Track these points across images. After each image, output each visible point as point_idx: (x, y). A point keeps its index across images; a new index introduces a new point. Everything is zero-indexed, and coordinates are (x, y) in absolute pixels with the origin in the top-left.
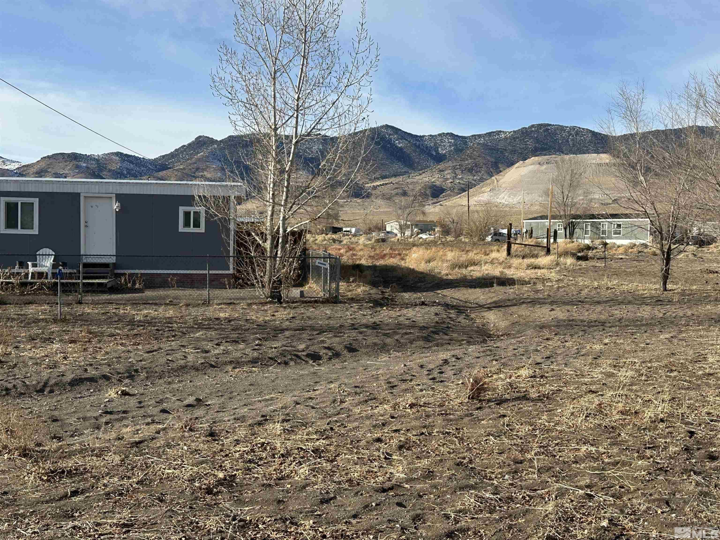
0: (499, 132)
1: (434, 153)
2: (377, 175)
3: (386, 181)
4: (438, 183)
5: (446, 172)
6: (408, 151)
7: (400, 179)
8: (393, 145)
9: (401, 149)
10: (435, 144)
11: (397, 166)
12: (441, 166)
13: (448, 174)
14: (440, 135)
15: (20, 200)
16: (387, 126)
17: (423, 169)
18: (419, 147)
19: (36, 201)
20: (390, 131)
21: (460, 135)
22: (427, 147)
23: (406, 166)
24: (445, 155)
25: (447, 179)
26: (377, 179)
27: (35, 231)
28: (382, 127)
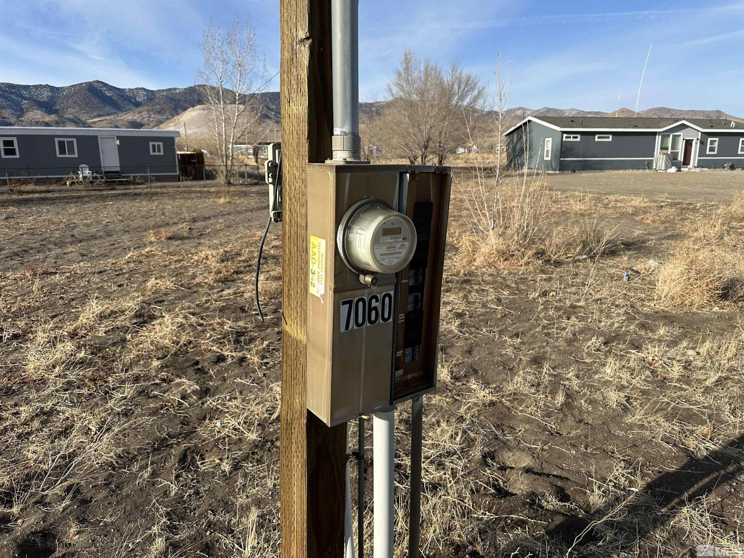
0: (175, 89)
1: (134, 101)
2: (95, 114)
3: (102, 118)
4: (138, 120)
5: (143, 113)
6: (115, 98)
7: (112, 117)
8: (104, 94)
9: (110, 97)
10: (134, 94)
11: (108, 109)
12: (139, 109)
13: (145, 114)
14: (136, 89)
15: (66, 140)
16: (98, 82)
17: (127, 111)
18: (122, 96)
19: (75, 140)
20: (100, 85)
21: (150, 89)
22: (128, 97)
23: (114, 108)
24: (141, 102)
25: (145, 118)
26: (95, 117)
27: (76, 156)
28: (94, 82)
